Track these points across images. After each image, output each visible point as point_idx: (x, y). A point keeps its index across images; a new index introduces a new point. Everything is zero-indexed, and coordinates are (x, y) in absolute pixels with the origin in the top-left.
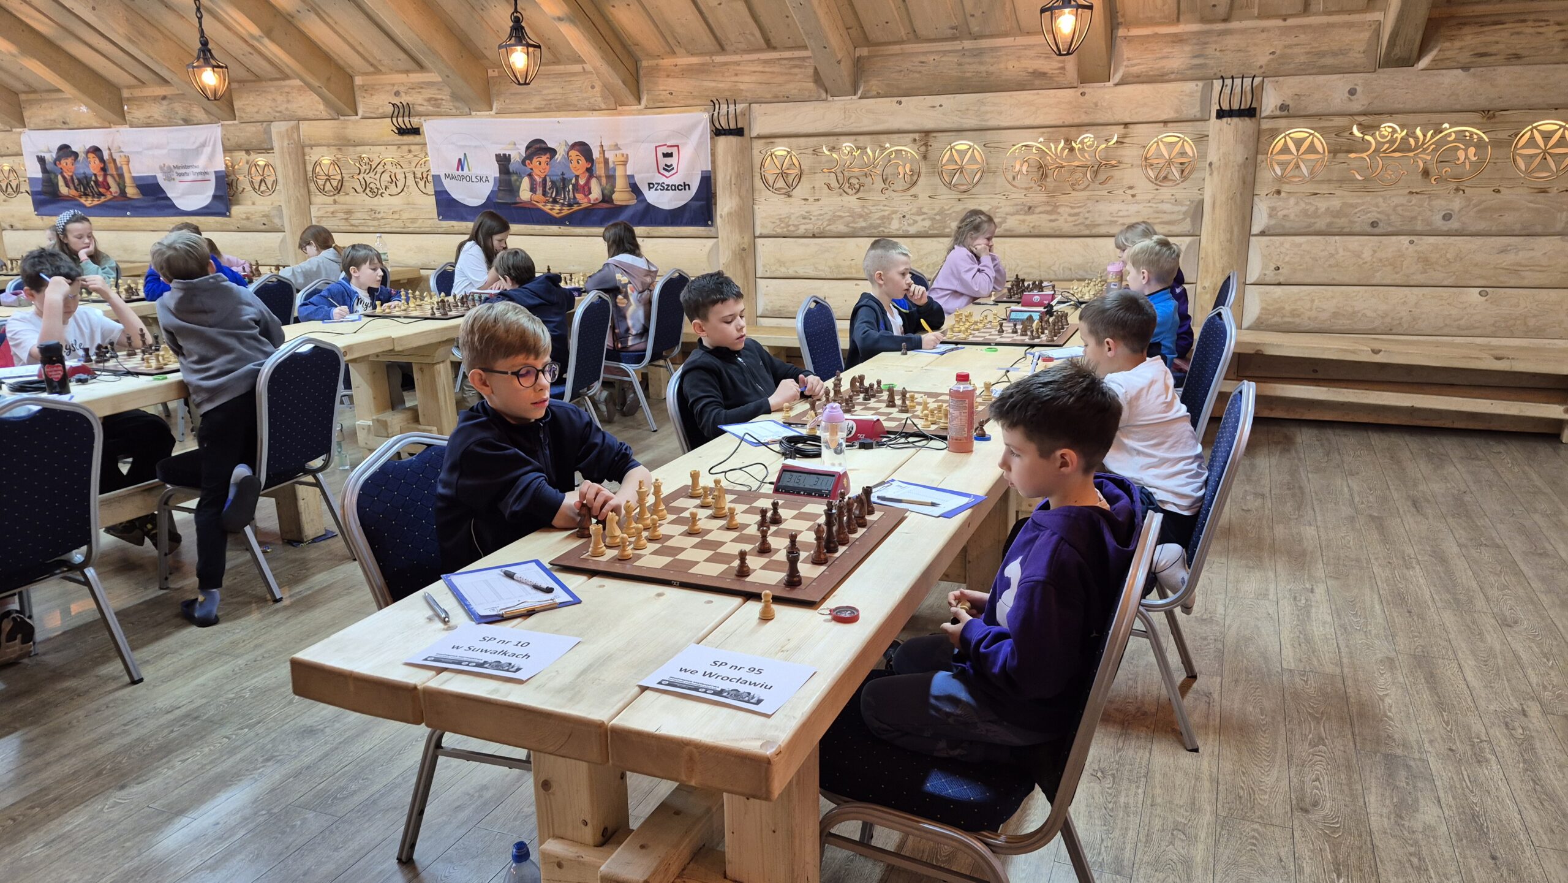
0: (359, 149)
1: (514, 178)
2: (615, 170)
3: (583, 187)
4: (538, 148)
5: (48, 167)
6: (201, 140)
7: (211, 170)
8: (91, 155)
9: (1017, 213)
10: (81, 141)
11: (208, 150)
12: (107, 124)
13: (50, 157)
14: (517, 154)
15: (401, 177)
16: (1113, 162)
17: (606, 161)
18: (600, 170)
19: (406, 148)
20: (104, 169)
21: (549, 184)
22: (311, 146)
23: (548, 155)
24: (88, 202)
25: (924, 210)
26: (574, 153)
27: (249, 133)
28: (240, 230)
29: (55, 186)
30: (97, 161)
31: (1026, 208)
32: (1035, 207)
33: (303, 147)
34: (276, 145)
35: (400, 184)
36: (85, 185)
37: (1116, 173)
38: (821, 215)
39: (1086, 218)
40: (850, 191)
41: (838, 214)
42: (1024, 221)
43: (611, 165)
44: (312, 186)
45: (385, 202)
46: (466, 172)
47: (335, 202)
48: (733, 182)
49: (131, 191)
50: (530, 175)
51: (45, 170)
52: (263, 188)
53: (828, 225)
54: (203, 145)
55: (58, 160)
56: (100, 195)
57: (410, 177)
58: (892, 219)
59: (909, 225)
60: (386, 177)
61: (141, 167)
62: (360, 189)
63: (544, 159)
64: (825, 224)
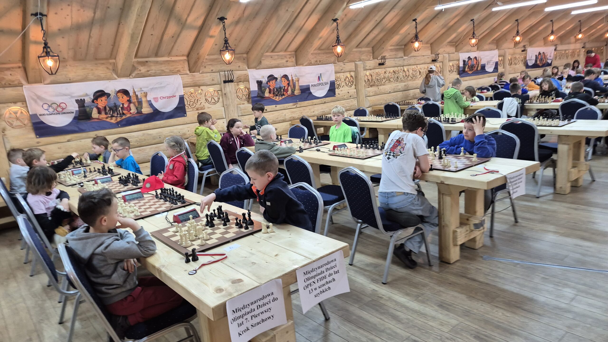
0: (514, 55)
7: (495, 62)
10: (472, 55)
11: (495, 57)
13: (467, 60)
14: (537, 54)
20: (476, 63)
24: (470, 72)
30: (476, 61)
36: (472, 67)
45: (517, 66)
47: (510, 67)
52: (500, 65)
55: (468, 61)
57: (520, 61)
60: (517, 61)
62: (514, 64)
63: (540, 55)
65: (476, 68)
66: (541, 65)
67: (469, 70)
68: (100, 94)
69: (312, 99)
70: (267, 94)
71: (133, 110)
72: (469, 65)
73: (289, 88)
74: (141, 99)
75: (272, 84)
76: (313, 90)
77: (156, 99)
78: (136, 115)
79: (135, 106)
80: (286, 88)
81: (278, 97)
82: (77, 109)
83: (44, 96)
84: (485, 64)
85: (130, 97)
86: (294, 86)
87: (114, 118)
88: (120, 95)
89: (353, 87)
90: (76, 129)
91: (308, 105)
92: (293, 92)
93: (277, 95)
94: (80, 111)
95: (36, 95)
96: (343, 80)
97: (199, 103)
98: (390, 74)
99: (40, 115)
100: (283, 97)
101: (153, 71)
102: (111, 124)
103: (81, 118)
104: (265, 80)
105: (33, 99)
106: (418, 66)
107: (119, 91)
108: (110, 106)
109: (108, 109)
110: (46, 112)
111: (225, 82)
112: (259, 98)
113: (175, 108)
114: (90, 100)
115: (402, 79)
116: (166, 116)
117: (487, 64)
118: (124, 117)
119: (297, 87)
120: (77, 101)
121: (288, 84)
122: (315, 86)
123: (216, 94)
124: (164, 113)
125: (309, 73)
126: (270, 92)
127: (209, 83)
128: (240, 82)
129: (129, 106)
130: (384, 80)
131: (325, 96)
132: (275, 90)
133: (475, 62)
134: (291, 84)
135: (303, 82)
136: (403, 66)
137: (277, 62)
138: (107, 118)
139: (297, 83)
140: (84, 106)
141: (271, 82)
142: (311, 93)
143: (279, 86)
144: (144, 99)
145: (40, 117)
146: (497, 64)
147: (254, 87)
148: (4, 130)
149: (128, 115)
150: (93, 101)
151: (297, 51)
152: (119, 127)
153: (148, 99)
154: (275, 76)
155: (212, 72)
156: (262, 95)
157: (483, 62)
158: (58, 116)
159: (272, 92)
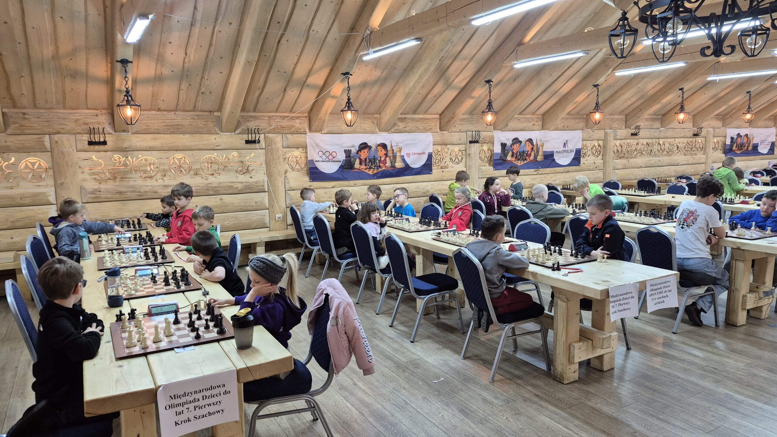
65: (746, 148)
67: (737, 149)
68: (364, 146)
69: (555, 167)
70: (509, 158)
71: (388, 164)
72: (738, 143)
73: (533, 153)
74: (396, 153)
75: (516, 147)
76: (556, 157)
77: (408, 155)
78: (390, 169)
79: (390, 159)
80: (529, 153)
81: (519, 162)
82: (344, 159)
83: (321, 144)
84: (758, 143)
85: (387, 151)
86: (538, 151)
87: (372, 170)
88: (379, 148)
89: (600, 157)
90: (342, 177)
91: (550, 172)
92: (535, 157)
93: (519, 160)
94: (346, 160)
95: (315, 143)
96: (589, 148)
97: (444, 161)
98: (643, 146)
99: (316, 161)
100: (525, 162)
101: (409, 128)
102: (369, 175)
103: (345, 167)
104: (509, 143)
105: (313, 147)
106: (676, 139)
107: (379, 145)
108: (370, 158)
109: (368, 160)
110: (320, 159)
111: (471, 142)
112: (500, 161)
113: (423, 165)
114: (355, 151)
115: (657, 152)
116: (414, 172)
117: (761, 144)
118: (380, 170)
119: (541, 153)
120: (345, 151)
121: (532, 149)
122: (560, 152)
123: (460, 154)
124: (413, 169)
125: (554, 139)
126: (512, 156)
127: (456, 143)
128: (485, 143)
129: (385, 160)
130: (635, 152)
131: (569, 165)
132: (518, 154)
133: (745, 140)
134: (535, 148)
135: (548, 148)
136: (658, 139)
137: (523, 125)
138: (366, 169)
139: (541, 148)
140: (350, 156)
141: (515, 145)
142: (554, 160)
143: (522, 150)
144: (398, 154)
145: (316, 163)
146: (773, 144)
147: (498, 149)
148: (286, 172)
149: (384, 168)
150: (357, 153)
151: (544, 115)
152: (375, 179)
153: (402, 154)
154: (520, 140)
155: (460, 131)
156: (504, 158)
157: (755, 141)
158: (329, 163)
159: (515, 156)
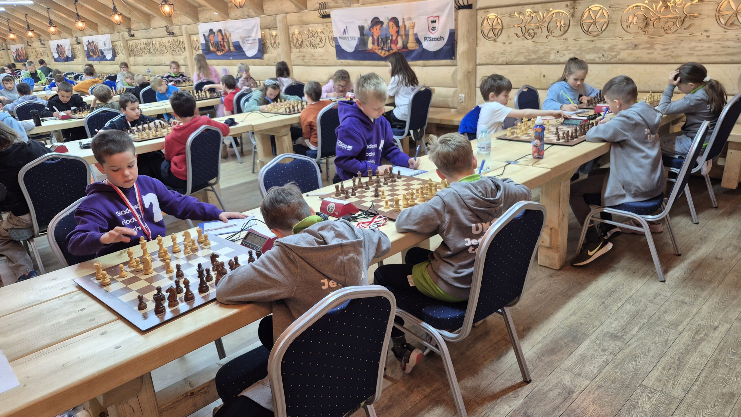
0: (308, 26)
1: (366, 37)
2: (409, 31)
3: (394, 41)
4: (376, 22)
5: (207, 38)
6: (253, 24)
7: (257, 38)
8: (219, 33)
9: (627, 48)
10: (216, 26)
11: (255, 29)
12: (224, 19)
13: (207, 35)
14: (367, 25)
15: (323, 39)
16: (696, 14)
17: (405, 26)
18: (402, 32)
19: (325, 24)
20: (223, 39)
21: (380, 40)
22: (291, 25)
23: (380, 25)
24: (219, 53)
25: (570, 48)
26: (391, 23)
27: (268, 20)
28: (267, 65)
29: (208, 47)
30: (221, 36)
31: (633, 46)
32: (640, 45)
33: (288, 26)
34: (278, 25)
35: (323, 42)
36: (218, 46)
37: (696, 22)
38: (511, 52)
39: (673, 52)
40: (528, 37)
41: (521, 51)
42: (631, 54)
43: (407, 29)
44: (292, 44)
45: (317, 51)
46: (347, 35)
47: (300, 51)
48: (465, 35)
49: (232, 48)
50: (372, 36)
51: (206, 40)
52: (275, 46)
53: (515, 57)
54: (254, 27)
55: (209, 35)
56: (223, 50)
57: (327, 38)
58: (551, 53)
59: (560, 57)
60: (318, 39)
61: (234, 38)
62: (309, 45)
63: (378, 27)
64: (513, 57)
66: (382, 53)
67: (215, 49)
72: (212, 42)
76: (105, 54)
84: (238, 42)
96: (119, 48)
117: (243, 43)
121: (95, 48)
131: (110, 60)
